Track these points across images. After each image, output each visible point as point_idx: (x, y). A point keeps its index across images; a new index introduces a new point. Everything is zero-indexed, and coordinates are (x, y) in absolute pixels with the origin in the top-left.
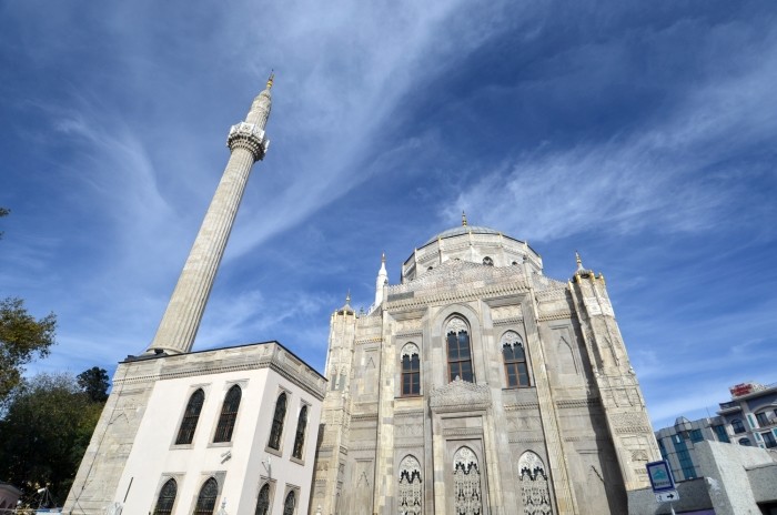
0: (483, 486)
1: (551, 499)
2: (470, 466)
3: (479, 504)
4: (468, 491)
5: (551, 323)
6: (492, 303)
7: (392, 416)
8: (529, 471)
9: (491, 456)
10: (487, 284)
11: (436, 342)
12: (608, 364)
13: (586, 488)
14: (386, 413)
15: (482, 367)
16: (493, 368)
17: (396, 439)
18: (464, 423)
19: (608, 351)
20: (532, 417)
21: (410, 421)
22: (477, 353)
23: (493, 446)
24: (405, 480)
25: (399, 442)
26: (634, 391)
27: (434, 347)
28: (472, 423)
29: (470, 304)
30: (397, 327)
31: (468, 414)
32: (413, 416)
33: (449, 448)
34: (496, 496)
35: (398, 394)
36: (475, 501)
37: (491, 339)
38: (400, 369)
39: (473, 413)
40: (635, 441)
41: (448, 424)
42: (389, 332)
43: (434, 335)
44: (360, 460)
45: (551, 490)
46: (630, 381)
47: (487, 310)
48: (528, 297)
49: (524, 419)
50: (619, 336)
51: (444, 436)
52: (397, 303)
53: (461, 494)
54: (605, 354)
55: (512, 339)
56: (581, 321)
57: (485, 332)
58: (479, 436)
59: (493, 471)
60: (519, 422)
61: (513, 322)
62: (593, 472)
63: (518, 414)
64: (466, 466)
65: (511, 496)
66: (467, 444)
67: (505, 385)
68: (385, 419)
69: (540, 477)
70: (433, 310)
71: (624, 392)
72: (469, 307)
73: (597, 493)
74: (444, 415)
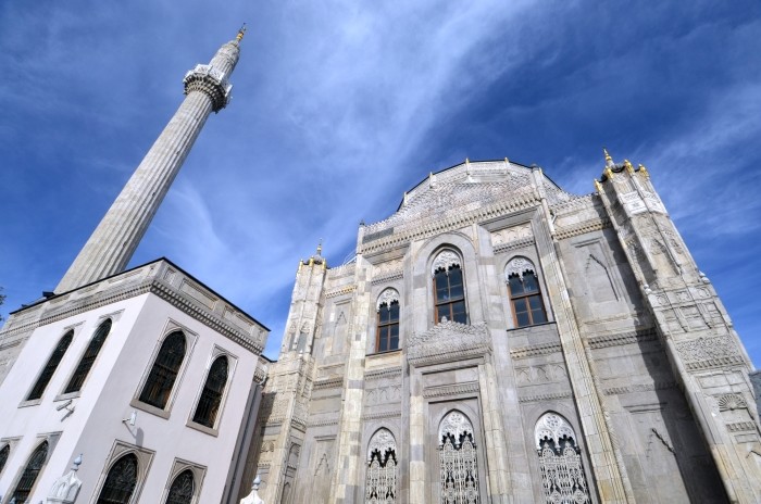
0: (481, 465)
1: (587, 484)
2: (462, 438)
3: (476, 493)
4: (459, 473)
5: (574, 240)
6: (492, 226)
7: (361, 378)
8: (551, 442)
9: (492, 420)
10: (484, 204)
11: (420, 282)
12: (664, 274)
13: (644, 464)
14: (354, 374)
15: (479, 304)
16: (494, 304)
17: (366, 407)
18: (454, 378)
19: (662, 258)
20: (553, 364)
21: (385, 382)
22: (471, 287)
23: (494, 407)
24: (376, 463)
25: (370, 412)
26: (711, 307)
27: (416, 287)
28: (463, 376)
29: (462, 231)
30: (373, 272)
31: (458, 364)
32: (388, 377)
33: (433, 414)
34: (499, 479)
35: (371, 350)
36: (470, 487)
37: (490, 269)
38: (375, 320)
39: (466, 363)
40: (722, 380)
41: (432, 380)
42: (363, 278)
43: (416, 273)
44: (320, 439)
45: (587, 469)
46: (702, 293)
47: (486, 235)
48: (540, 211)
49: (540, 367)
50: (678, 237)
51: (426, 397)
52: (373, 243)
53: (449, 479)
54: (657, 261)
55: (520, 267)
56: (616, 227)
57: (482, 261)
58: (474, 395)
59: (495, 442)
60: (534, 373)
61: (521, 245)
62: (655, 438)
63: (531, 361)
64: (457, 437)
65: (524, 479)
66: (458, 406)
67: (511, 325)
68: (352, 382)
69: (569, 450)
70: (416, 245)
71: (694, 310)
72: (461, 234)
73: (665, 471)
74: (425, 369)
